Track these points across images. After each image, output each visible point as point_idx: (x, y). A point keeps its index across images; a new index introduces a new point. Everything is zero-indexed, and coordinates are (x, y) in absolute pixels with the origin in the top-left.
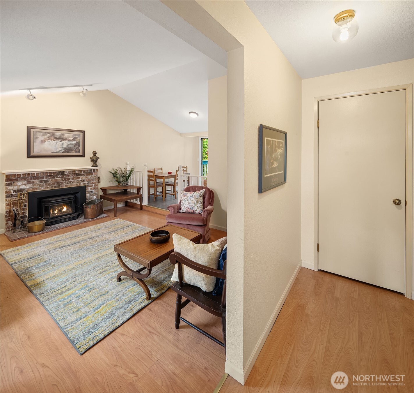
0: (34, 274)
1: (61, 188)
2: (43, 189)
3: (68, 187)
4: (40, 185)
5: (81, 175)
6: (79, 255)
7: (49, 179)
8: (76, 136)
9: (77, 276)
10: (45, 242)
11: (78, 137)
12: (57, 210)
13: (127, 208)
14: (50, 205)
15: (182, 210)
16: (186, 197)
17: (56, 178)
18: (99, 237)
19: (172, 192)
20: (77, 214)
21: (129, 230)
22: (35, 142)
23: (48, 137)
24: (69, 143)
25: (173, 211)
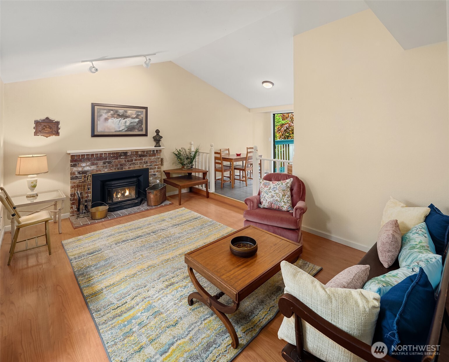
0: (92, 277)
1: (124, 170)
2: (106, 171)
3: (131, 169)
4: (103, 167)
5: (144, 156)
6: (142, 255)
7: (112, 160)
8: (138, 113)
9: (139, 287)
10: (107, 233)
11: (141, 115)
12: (120, 194)
13: (192, 195)
14: (113, 189)
15: (263, 205)
16: (268, 187)
17: (119, 159)
18: (164, 231)
19: (241, 177)
20: (140, 199)
21: (196, 224)
22: (99, 120)
23: (112, 115)
24: (132, 121)
25: (252, 206)
